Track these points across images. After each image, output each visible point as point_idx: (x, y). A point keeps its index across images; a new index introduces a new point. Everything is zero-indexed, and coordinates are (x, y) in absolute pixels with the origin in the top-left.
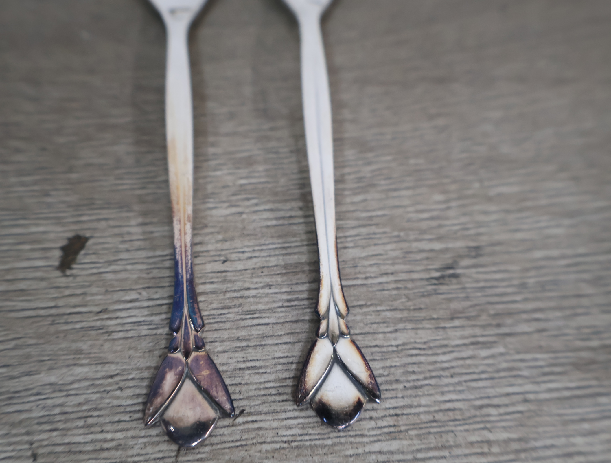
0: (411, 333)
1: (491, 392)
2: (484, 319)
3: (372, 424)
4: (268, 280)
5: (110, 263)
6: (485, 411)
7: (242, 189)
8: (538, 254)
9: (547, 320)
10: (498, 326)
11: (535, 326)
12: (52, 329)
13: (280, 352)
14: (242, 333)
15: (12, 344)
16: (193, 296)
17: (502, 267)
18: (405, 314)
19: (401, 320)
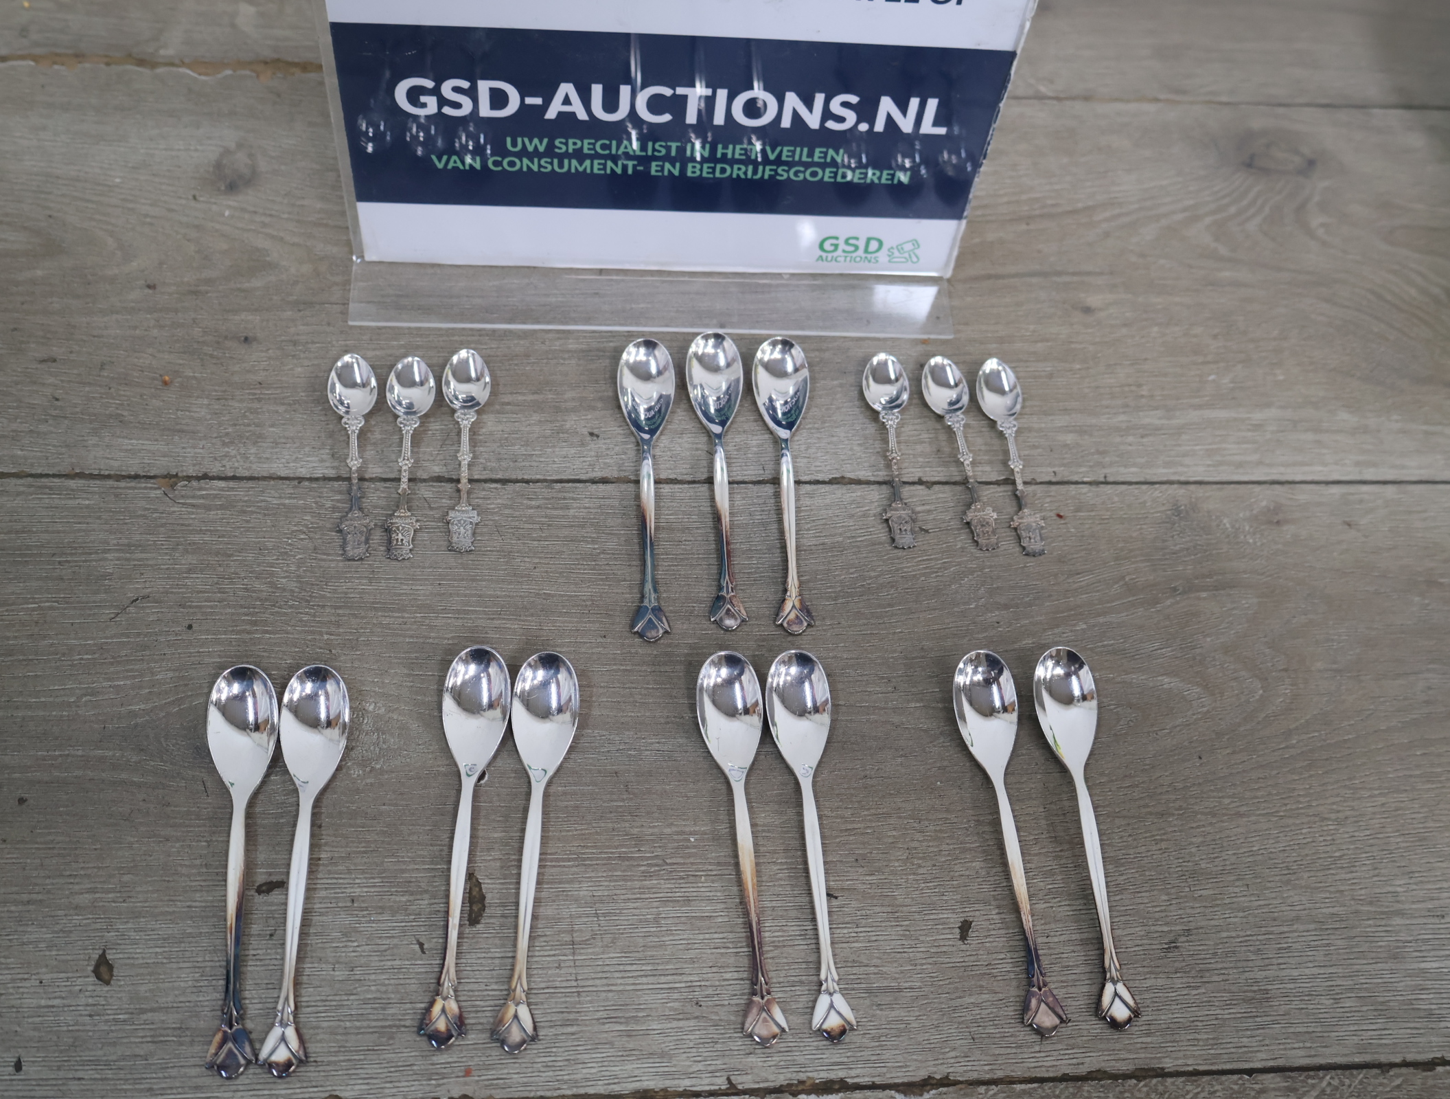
0: (1154, 980)
1: (1199, 1014)
2: (1193, 973)
3: (1137, 1028)
4: (1072, 948)
5: (986, 937)
6: (1196, 1023)
7: (1050, 892)
8: (1224, 934)
9: (1229, 974)
10: (1202, 977)
11: (1222, 977)
12: (966, 974)
13: (1085, 989)
14: (1064, 978)
15: (947, 982)
16: (1037, 956)
17: (1203, 943)
18: (1150, 969)
19: (1148, 973)
